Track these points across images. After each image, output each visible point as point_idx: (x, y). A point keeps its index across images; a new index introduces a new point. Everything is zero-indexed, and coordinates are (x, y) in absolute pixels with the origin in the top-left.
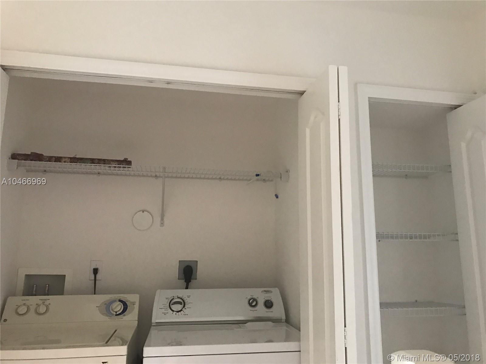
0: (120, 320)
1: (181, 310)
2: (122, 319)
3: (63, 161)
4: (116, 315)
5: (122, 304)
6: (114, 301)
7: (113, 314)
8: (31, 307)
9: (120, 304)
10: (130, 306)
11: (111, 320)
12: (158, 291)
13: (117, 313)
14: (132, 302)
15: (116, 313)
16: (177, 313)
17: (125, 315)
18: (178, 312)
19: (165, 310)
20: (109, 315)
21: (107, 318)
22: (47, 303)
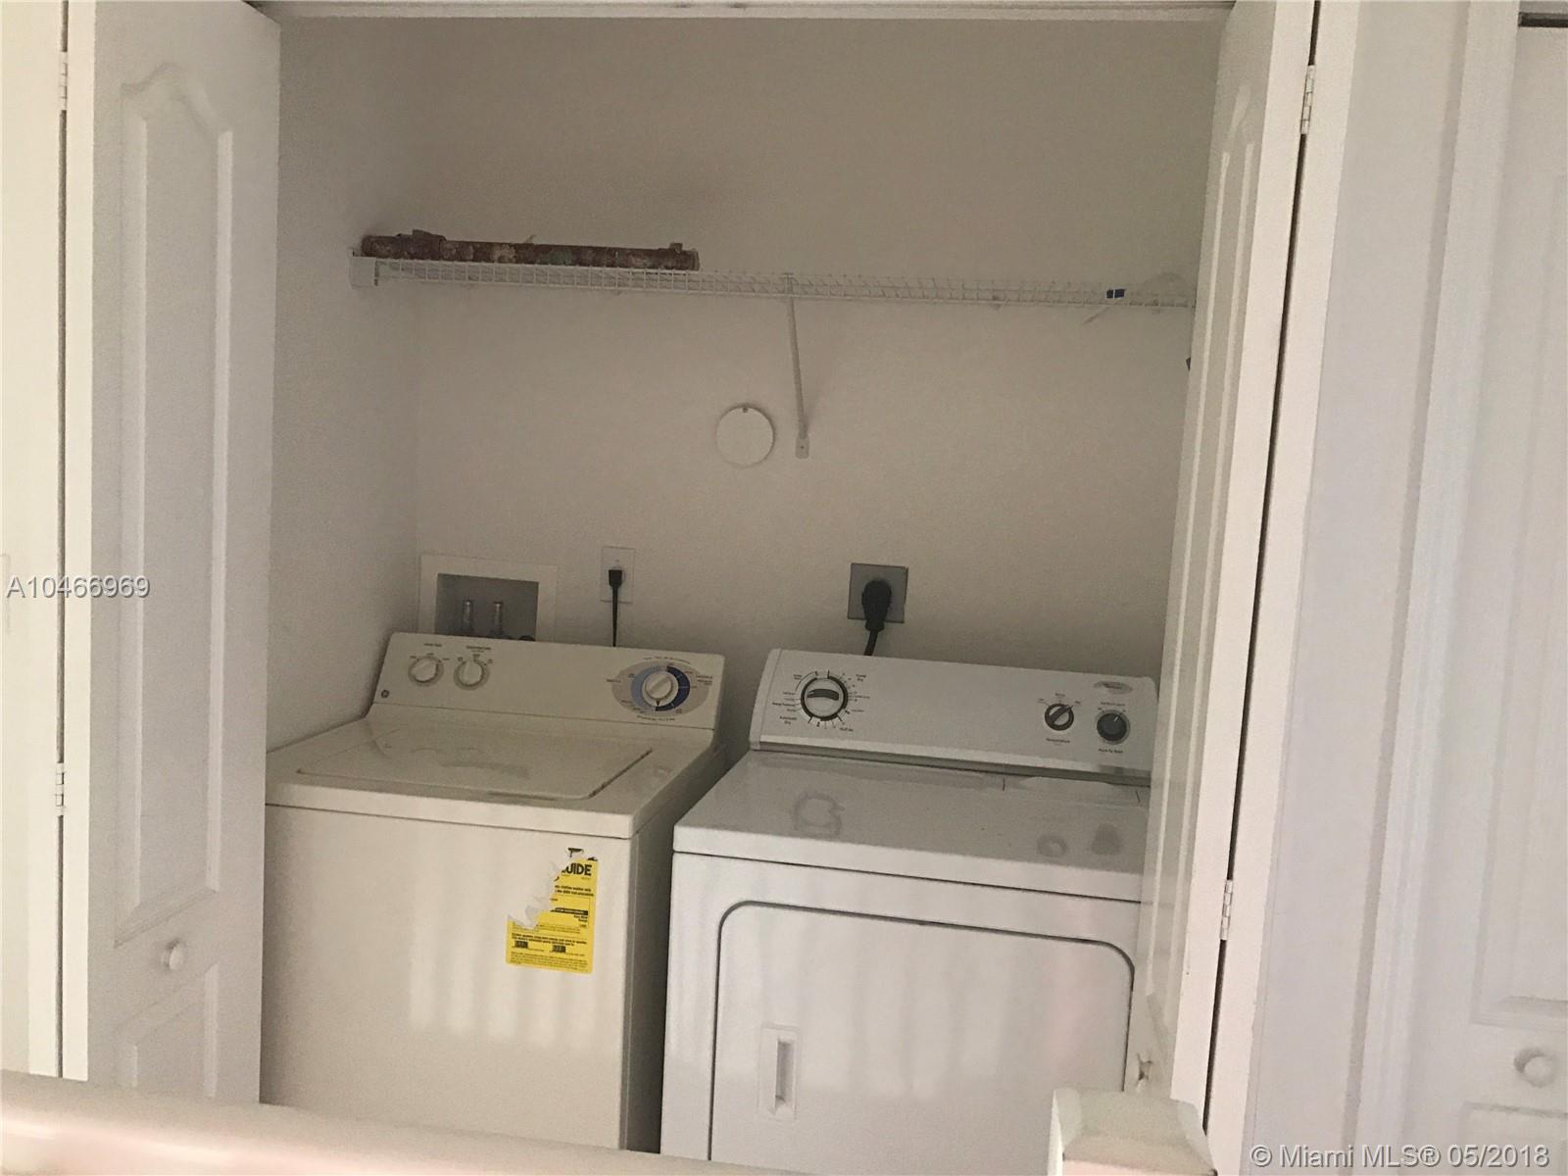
0: (665, 723)
1: (834, 716)
2: (672, 723)
3: (496, 257)
4: (658, 709)
5: (675, 679)
6: (657, 669)
7: (650, 706)
8: (446, 664)
9: (669, 678)
10: (695, 687)
11: (647, 721)
12: (775, 652)
13: (662, 704)
14: (702, 677)
15: (658, 703)
16: (822, 723)
17: (680, 712)
18: (824, 719)
19: (788, 710)
20: (637, 706)
21: (635, 714)
22: (483, 657)
